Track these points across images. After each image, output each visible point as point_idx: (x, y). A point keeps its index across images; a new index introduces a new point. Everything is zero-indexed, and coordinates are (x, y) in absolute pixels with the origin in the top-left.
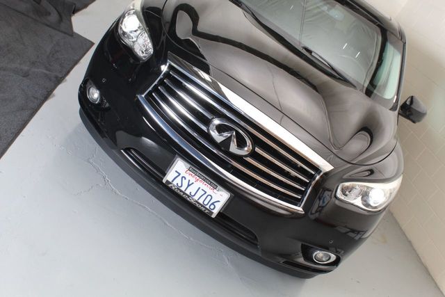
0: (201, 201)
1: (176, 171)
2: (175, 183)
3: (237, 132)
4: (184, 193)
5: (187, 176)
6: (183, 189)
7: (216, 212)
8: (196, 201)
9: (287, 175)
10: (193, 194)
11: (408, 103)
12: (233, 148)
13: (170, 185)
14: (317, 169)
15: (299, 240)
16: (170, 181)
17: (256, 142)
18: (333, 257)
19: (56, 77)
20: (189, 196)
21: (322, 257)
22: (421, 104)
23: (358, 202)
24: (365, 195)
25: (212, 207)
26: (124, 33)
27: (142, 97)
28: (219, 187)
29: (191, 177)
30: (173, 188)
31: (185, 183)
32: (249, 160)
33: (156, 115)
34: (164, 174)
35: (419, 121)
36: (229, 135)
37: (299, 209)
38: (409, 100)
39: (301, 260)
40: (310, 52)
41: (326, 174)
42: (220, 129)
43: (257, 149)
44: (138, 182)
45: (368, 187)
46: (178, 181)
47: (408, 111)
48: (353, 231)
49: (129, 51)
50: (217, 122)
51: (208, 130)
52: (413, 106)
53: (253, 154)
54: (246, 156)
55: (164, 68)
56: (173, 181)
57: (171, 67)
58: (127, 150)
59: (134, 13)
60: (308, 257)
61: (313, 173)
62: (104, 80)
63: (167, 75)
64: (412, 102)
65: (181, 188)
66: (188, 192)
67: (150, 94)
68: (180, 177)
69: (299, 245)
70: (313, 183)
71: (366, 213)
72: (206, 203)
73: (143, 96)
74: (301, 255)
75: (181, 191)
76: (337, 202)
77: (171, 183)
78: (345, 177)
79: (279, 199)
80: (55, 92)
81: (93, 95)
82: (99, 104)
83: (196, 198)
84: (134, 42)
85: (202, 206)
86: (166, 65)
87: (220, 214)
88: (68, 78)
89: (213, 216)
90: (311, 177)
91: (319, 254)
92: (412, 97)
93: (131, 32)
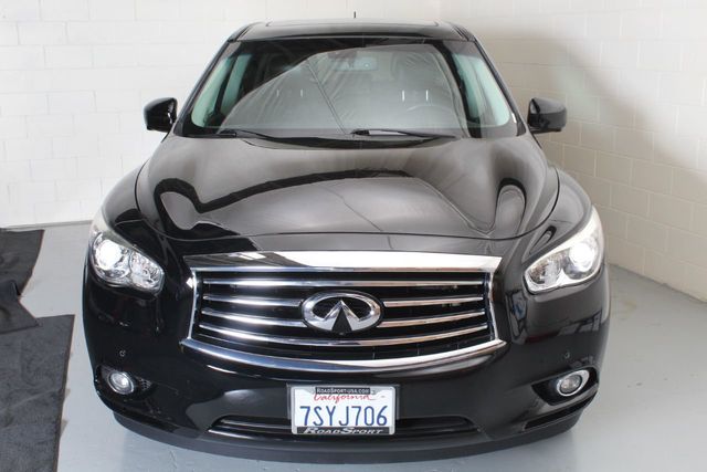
0: (361, 424)
1: (302, 407)
2: (310, 424)
3: (345, 299)
4: (333, 429)
5: (320, 403)
6: (326, 424)
7: (391, 424)
8: (356, 428)
9: (448, 309)
10: (344, 422)
11: (533, 112)
12: (356, 323)
13: (306, 432)
14: (481, 275)
15: (525, 383)
16: (302, 425)
17: (379, 294)
18: (585, 374)
19: (53, 395)
20: (341, 429)
21: (571, 385)
22: (552, 103)
23: (564, 280)
24: (566, 265)
25: (382, 421)
26: (108, 273)
27: (188, 341)
28: (372, 388)
29: (326, 401)
30: (313, 432)
31: (324, 414)
32: (387, 324)
33: (223, 352)
34: (289, 423)
35: (564, 125)
36: (337, 311)
37: (496, 342)
38: (532, 107)
39: (547, 408)
40: (365, 133)
41: (498, 272)
42: (321, 310)
43: (388, 304)
44: (260, 457)
45: (562, 252)
46: (313, 418)
47: (541, 121)
48: (584, 322)
49: (130, 292)
50: (309, 305)
51: (306, 323)
52: (542, 112)
53: (387, 314)
54: (379, 322)
55: (192, 283)
56: (306, 423)
57: (200, 275)
58: (217, 425)
59: (103, 238)
60: (553, 398)
61: (480, 283)
62: (122, 354)
63: (202, 289)
64: (537, 107)
65: (324, 425)
66: (336, 424)
67: (196, 329)
68: (312, 411)
69: (529, 388)
70: (490, 295)
71: (583, 287)
72: (369, 422)
73: (189, 338)
74: (541, 401)
75: (326, 429)
76: (537, 299)
77: (305, 428)
78: (524, 260)
79: (461, 348)
80: (65, 416)
81: (120, 383)
82: (137, 390)
83: (352, 424)
84: (129, 276)
85: (367, 429)
86: (192, 277)
87: (398, 423)
88: (68, 385)
89: (392, 432)
90: (481, 290)
91: (564, 383)
92: (533, 100)
93: (116, 265)
